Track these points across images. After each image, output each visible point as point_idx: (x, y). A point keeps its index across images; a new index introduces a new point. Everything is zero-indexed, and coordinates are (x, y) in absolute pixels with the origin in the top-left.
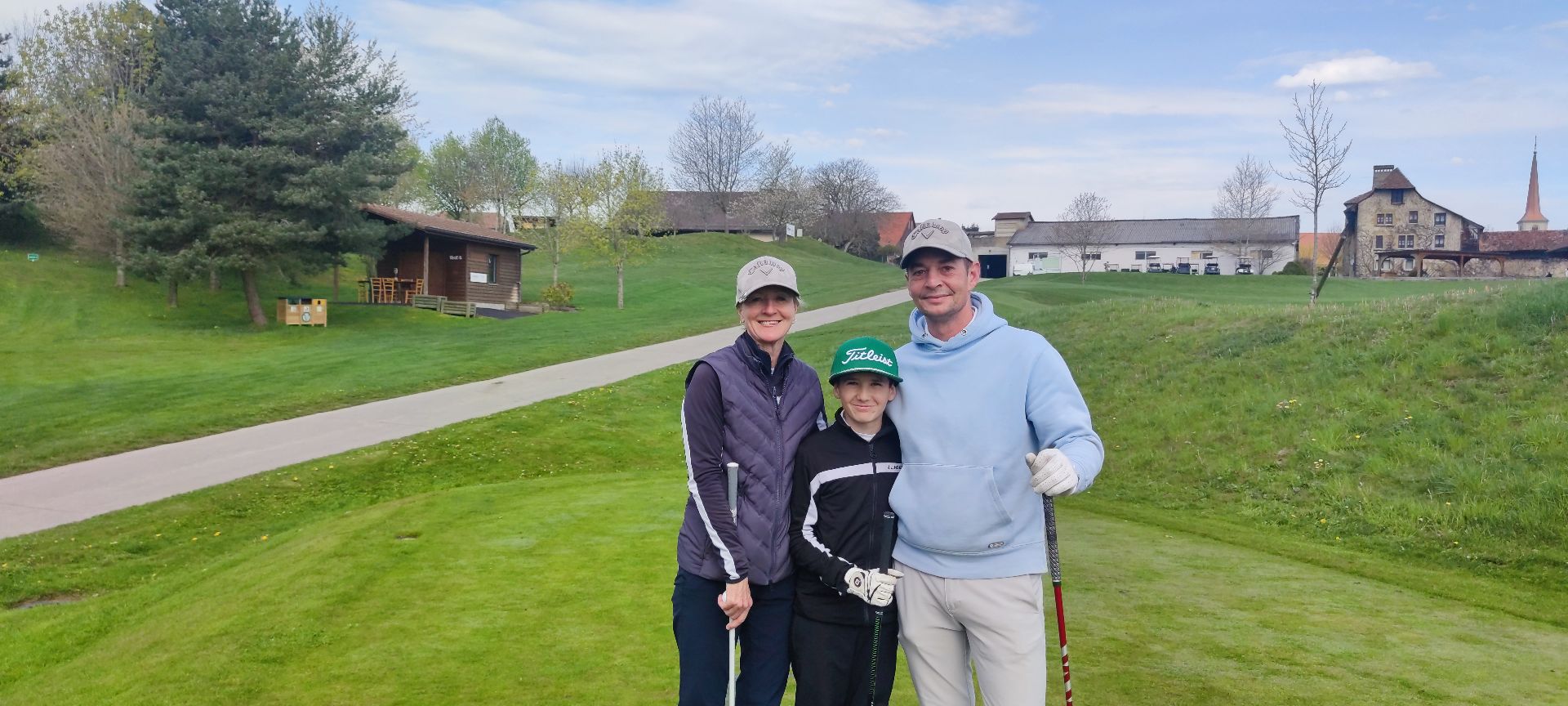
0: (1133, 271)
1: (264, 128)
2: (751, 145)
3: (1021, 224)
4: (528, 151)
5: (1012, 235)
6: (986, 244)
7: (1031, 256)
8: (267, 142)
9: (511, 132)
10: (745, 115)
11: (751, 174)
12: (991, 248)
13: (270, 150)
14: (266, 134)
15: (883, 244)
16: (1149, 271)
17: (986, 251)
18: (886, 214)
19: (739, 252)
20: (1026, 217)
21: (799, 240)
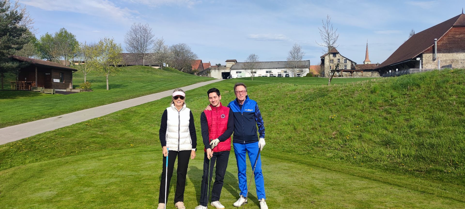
0: (265, 76)
2: (151, 38)
3: (233, 63)
4: (76, 39)
5: (231, 66)
6: (224, 69)
7: (237, 72)
9: (69, 33)
10: (148, 29)
11: (151, 47)
12: (225, 70)
15: (193, 69)
16: (270, 76)
17: (223, 71)
18: (194, 60)
19: (148, 72)
20: (235, 61)
21: (167, 68)
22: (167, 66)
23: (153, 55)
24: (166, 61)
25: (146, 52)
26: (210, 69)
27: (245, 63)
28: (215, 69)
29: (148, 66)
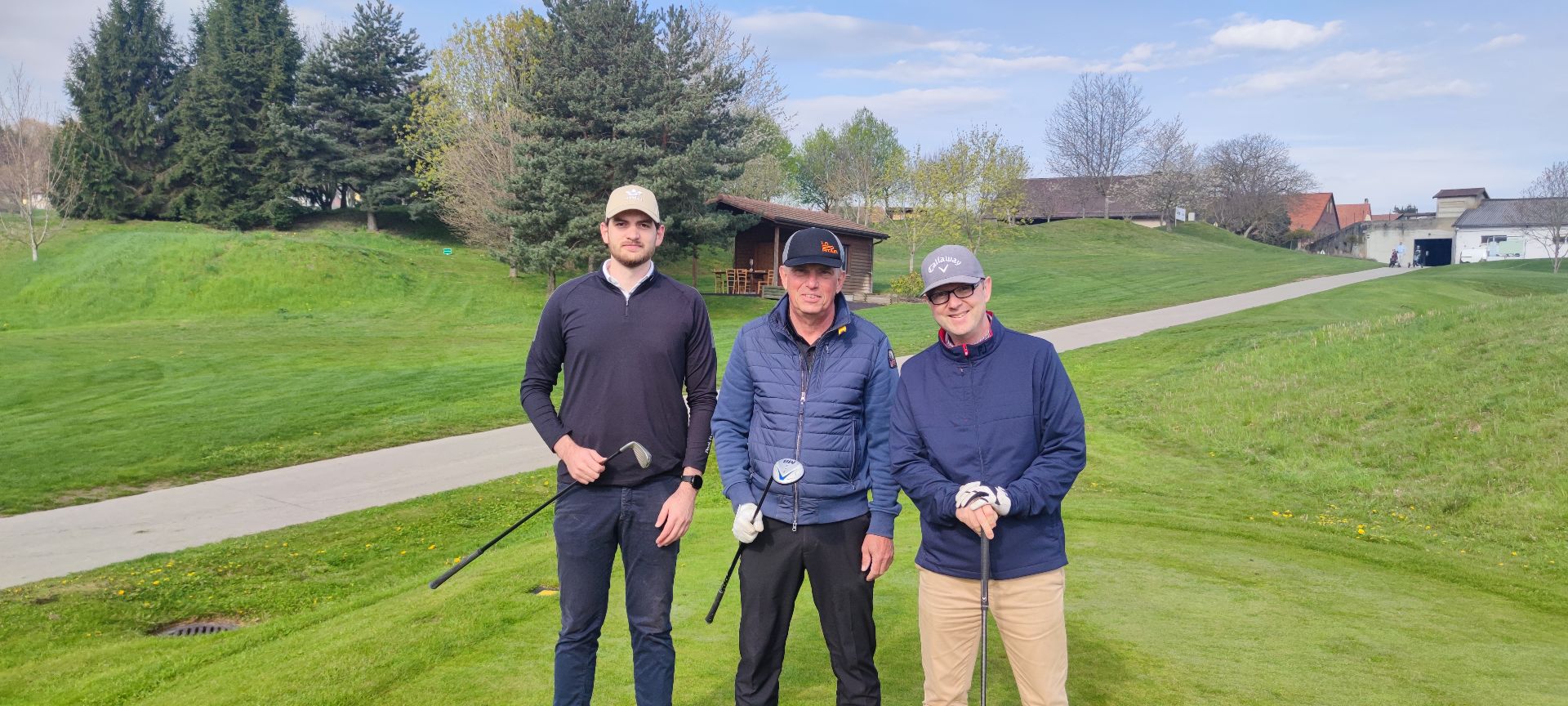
1: (620, 121)
3: (1471, 202)
4: (896, 141)
5: (1460, 215)
6: (1424, 227)
7: (1485, 239)
8: (622, 134)
9: (879, 122)
10: (1129, 91)
11: (1136, 154)
12: (1430, 231)
13: (624, 142)
14: (620, 126)
15: (1293, 228)
17: (1424, 234)
18: (1300, 197)
19: (1118, 239)
20: (1481, 194)
21: (1191, 224)
22: (1192, 217)
23: (1142, 181)
24: (1184, 201)
25: (1117, 173)
26: (1365, 228)
27: (1524, 200)
28: (1386, 227)
29: (1121, 218)
